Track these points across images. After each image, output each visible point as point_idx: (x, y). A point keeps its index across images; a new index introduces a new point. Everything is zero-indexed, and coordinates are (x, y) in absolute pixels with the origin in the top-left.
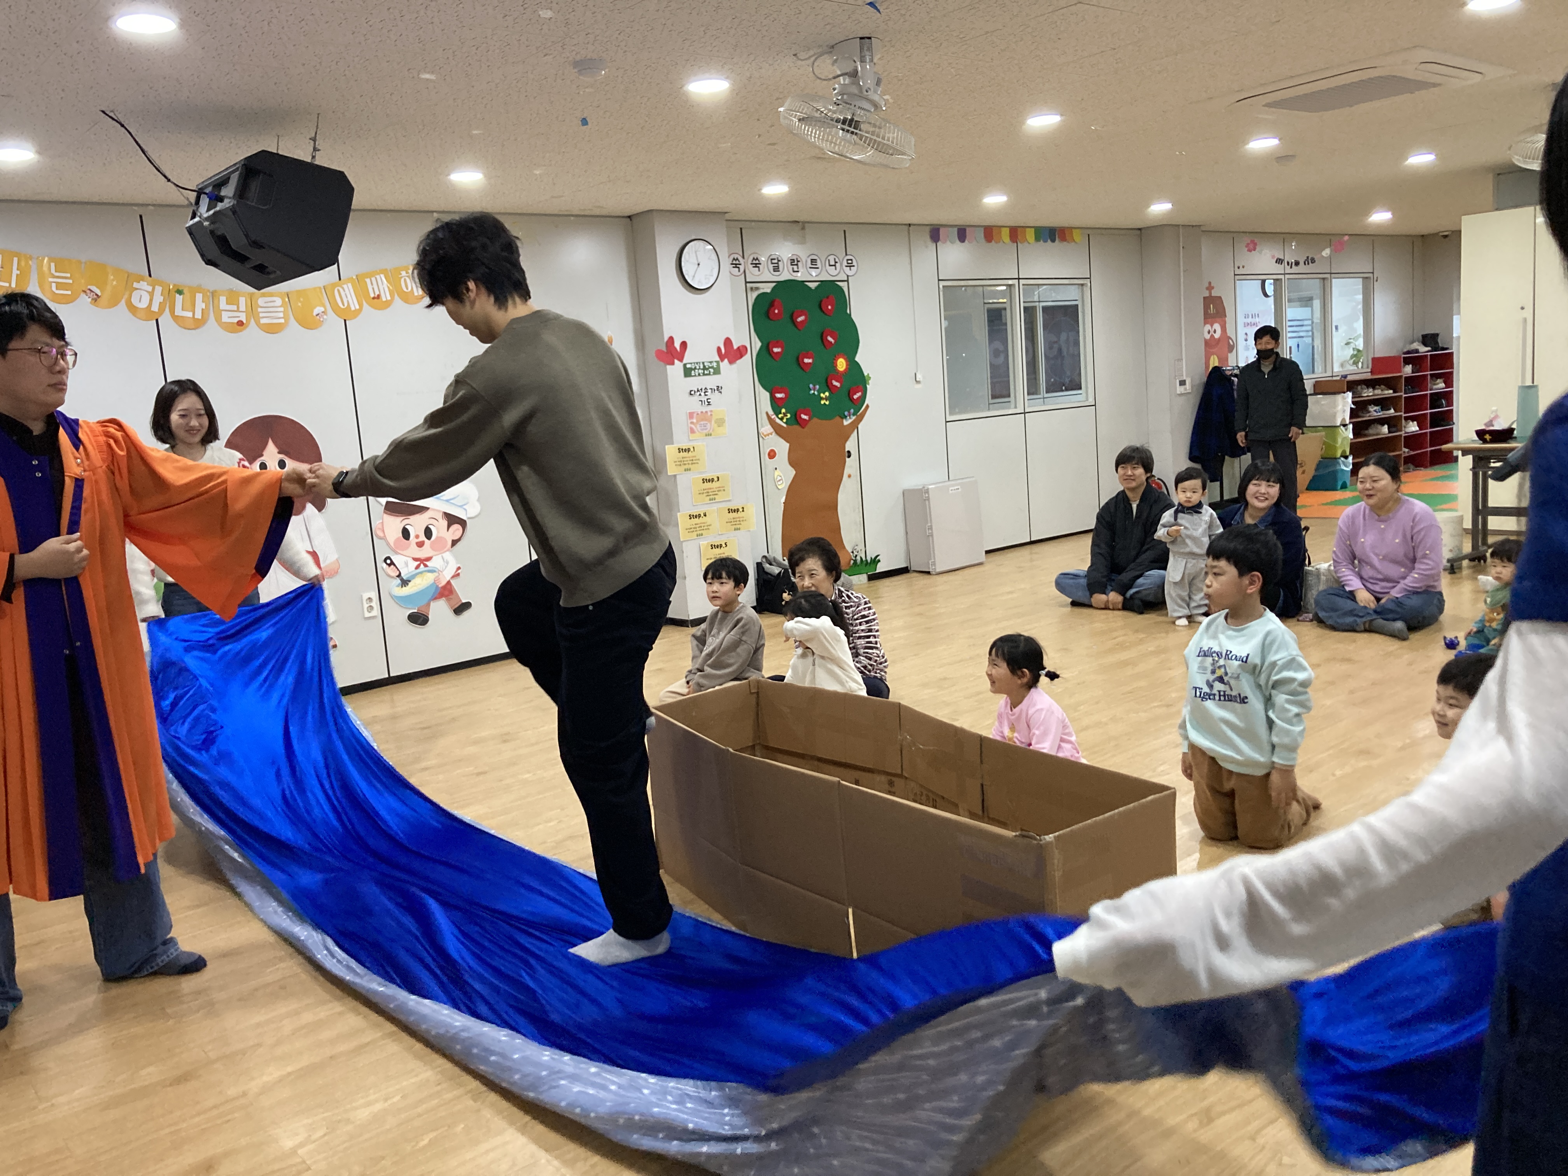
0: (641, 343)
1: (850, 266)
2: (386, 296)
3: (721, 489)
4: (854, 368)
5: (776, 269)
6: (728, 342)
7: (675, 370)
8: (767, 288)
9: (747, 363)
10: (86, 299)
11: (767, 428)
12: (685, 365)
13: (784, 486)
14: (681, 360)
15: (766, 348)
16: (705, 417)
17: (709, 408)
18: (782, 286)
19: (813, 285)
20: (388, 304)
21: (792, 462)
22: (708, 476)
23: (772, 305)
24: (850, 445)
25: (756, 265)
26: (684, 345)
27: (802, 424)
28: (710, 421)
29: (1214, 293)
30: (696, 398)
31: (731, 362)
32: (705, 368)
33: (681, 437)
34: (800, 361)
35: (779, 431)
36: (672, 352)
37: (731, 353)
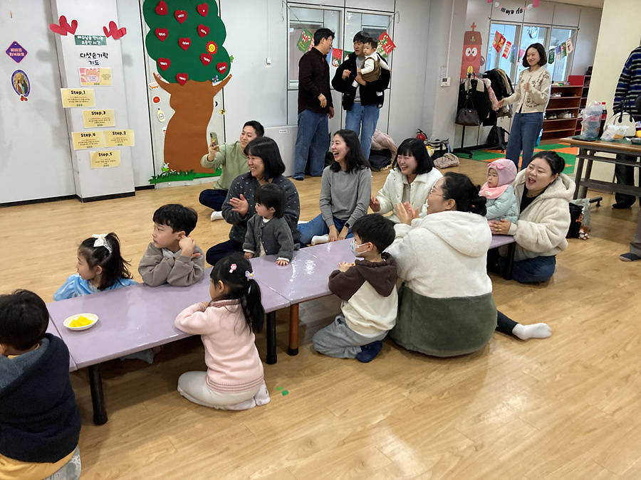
0: (50, 19)
3: (107, 119)
4: (222, 51)
6: (112, 24)
7: (68, 39)
11: (154, 83)
12: (76, 36)
13: (166, 120)
14: (73, 33)
16: (93, 72)
17: (97, 67)
21: (172, 106)
22: (94, 110)
23: (158, 4)
24: (217, 98)
26: (75, 23)
27: (182, 83)
28: (98, 75)
29: (476, 30)
30: (86, 59)
31: (115, 38)
32: (93, 40)
33: (73, 82)
34: (179, 43)
35: (163, 86)
36: (63, 27)
37: (115, 31)
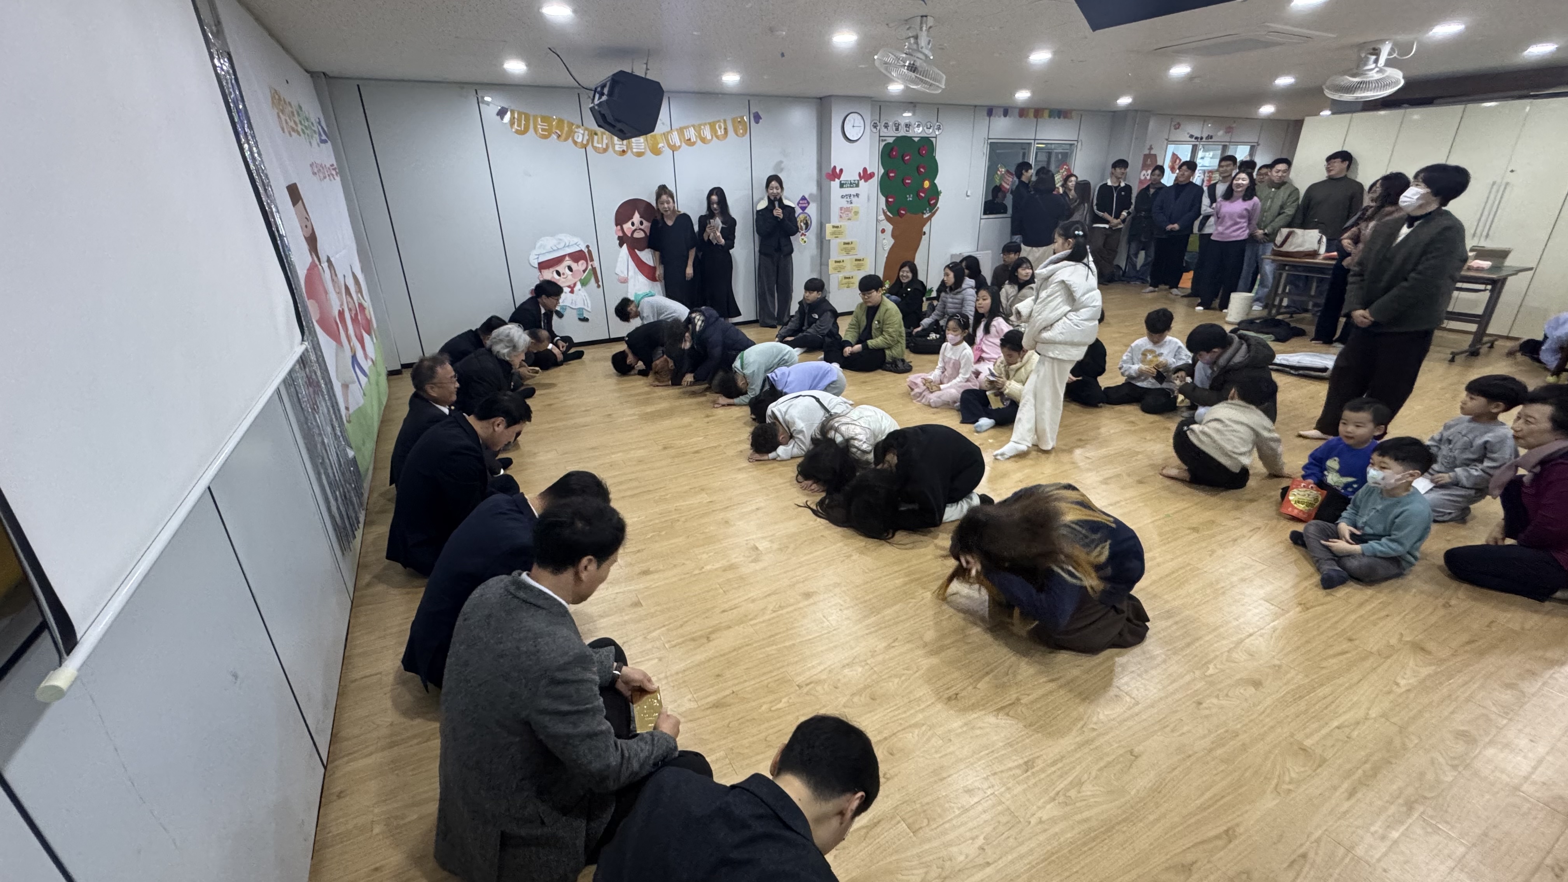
0: (820, 168)
1: (939, 129)
2: (693, 139)
3: (853, 249)
4: (934, 186)
5: (897, 129)
6: (865, 170)
7: (835, 184)
8: (891, 140)
9: (874, 182)
10: (554, 136)
11: (882, 217)
12: (841, 181)
13: (887, 248)
14: (839, 178)
15: (886, 175)
16: (848, 210)
17: (849, 205)
18: (899, 139)
19: (916, 139)
20: (694, 144)
21: (893, 236)
22: (846, 241)
23: (892, 150)
24: (926, 229)
25: (886, 126)
26: (841, 171)
27: (901, 215)
28: (851, 212)
29: (1153, 152)
30: (845, 199)
31: (866, 181)
32: (851, 184)
33: (835, 220)
34: (903, 181)
35: (888, 219)
36: (835, 174)
37: (866, 176)
